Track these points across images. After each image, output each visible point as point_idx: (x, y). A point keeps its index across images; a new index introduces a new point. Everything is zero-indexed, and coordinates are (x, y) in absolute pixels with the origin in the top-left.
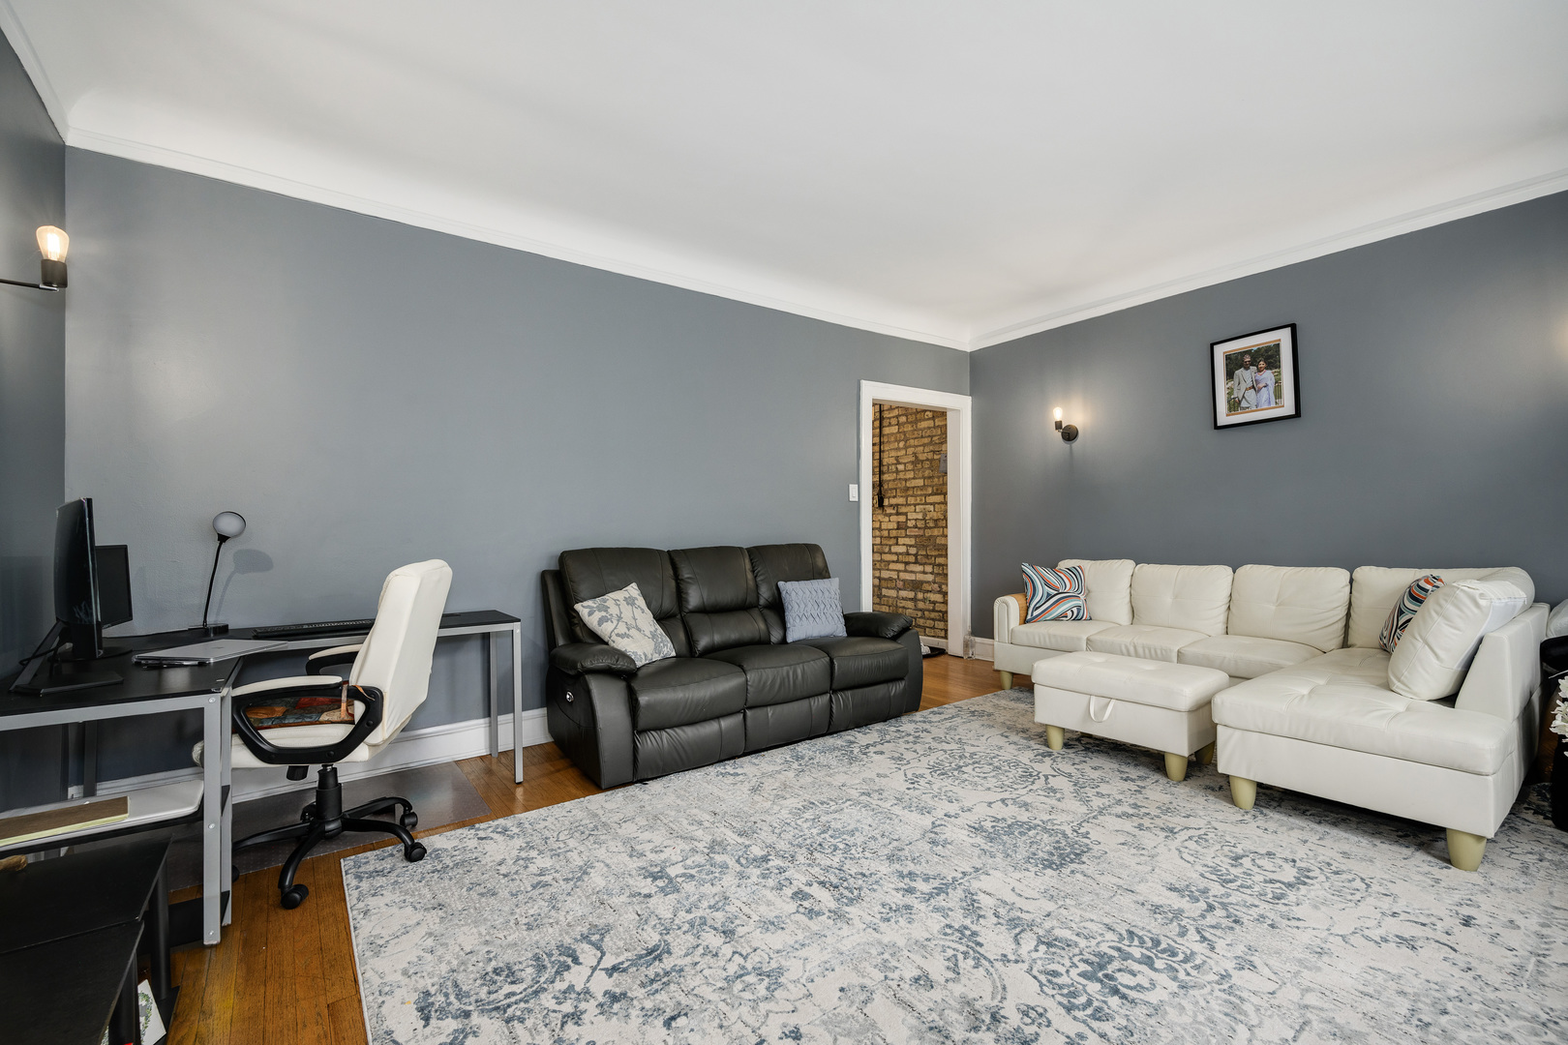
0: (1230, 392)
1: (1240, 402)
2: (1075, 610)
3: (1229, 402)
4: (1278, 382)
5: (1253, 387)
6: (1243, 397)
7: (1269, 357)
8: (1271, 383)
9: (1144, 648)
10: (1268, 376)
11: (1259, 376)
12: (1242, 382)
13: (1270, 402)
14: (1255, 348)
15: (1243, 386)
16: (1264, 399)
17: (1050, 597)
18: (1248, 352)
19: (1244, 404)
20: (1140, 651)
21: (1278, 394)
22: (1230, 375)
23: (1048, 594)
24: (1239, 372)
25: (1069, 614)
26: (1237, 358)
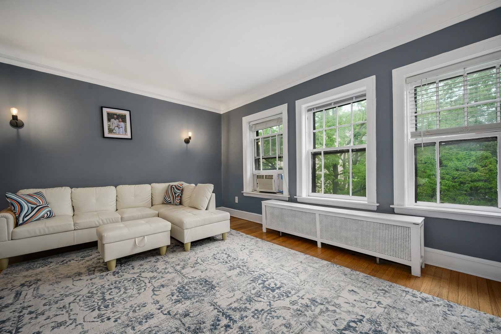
0: (109, 126)
1: (113, 130)
2: (49, 213)
3: (109, 129)
4: (126, 127)
5: (117, 126)
6: (114, 129)
7: (122, 118)
8: (124, 127)
9: (106, 220)
10: (122, 124)
11: (119, 123)
12: (114, 124)
13: (123, 133)
14: (118, 114)
15: (114, 125)
16: (121, 132)
17: (33, 209)
18: (116, 114)
19: (114, 131)
20: (105, 221)
21: (126, 131)
22: (109, 120)
23: (32, 208)
24: (112, 120)
25: (46, 215)
26: (111, 115)
